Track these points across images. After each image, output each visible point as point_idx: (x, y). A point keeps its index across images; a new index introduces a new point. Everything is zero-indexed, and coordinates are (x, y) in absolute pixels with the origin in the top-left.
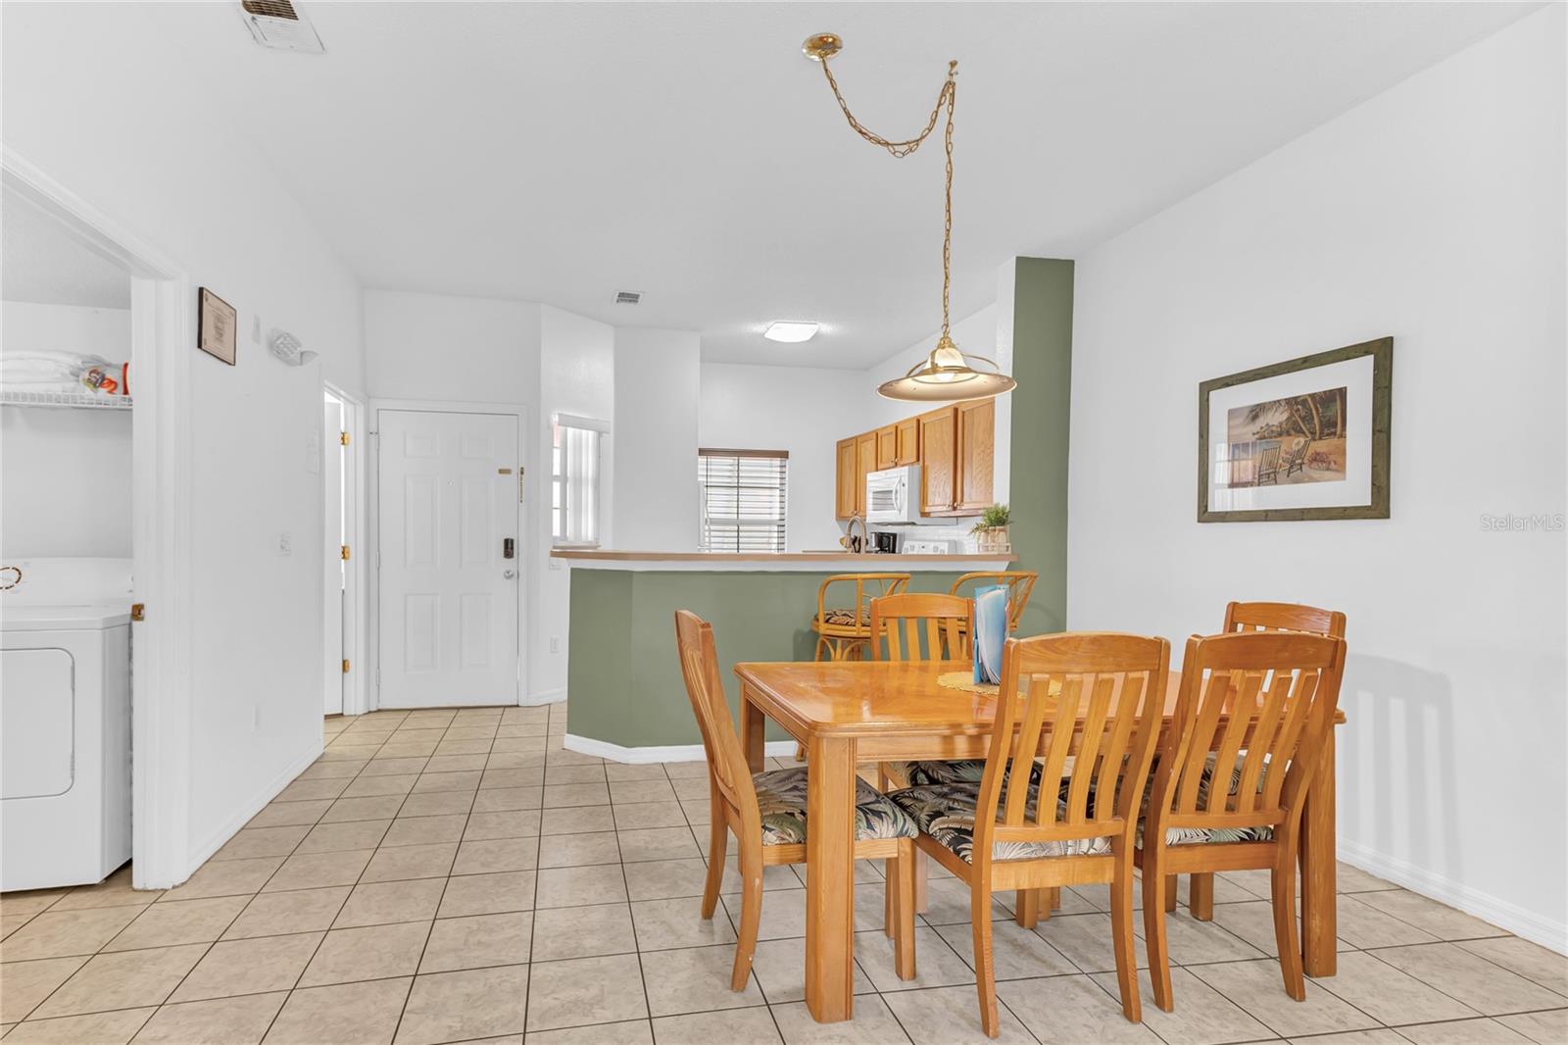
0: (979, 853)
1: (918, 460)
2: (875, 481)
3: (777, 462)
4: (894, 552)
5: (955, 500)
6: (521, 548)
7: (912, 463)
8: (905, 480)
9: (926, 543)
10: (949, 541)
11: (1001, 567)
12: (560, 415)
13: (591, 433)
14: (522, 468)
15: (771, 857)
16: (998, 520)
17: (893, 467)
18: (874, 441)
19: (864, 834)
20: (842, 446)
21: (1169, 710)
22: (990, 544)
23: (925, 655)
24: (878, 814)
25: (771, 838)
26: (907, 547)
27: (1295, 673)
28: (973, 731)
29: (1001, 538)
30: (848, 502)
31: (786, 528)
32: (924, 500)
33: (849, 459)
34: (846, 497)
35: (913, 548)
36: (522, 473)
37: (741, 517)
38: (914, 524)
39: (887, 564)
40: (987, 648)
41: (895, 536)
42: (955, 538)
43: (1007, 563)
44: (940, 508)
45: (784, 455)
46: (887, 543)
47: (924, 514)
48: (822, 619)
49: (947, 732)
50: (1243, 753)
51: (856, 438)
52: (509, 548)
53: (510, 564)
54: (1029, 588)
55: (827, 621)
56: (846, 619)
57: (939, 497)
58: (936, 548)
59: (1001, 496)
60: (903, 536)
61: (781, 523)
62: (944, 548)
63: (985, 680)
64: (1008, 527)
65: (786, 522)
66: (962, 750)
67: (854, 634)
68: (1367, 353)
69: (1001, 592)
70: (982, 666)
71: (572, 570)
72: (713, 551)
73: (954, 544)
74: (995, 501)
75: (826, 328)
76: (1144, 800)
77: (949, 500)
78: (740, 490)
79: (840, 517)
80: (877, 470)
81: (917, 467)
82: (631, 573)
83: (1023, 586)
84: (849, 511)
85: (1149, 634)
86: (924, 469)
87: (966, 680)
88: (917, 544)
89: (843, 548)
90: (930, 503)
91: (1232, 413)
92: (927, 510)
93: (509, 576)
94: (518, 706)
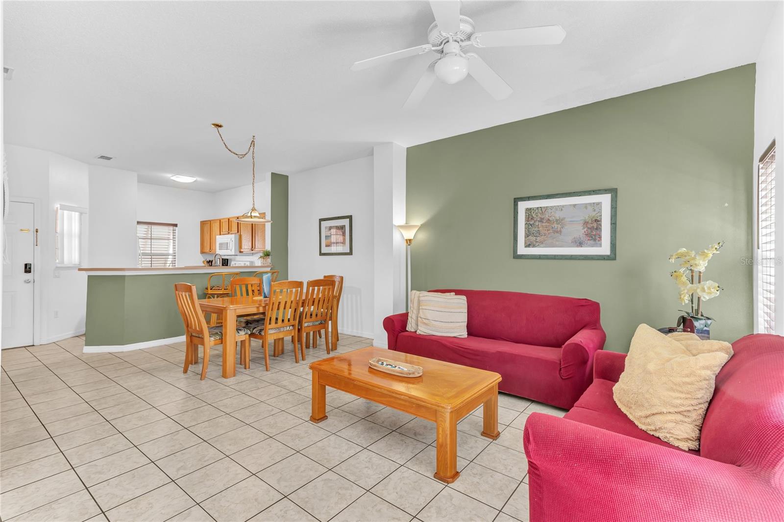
0: (265, 333)
1: (238, 232)
2: (220, 239)
3: (171, 228)
4: (227, 265)
5: (252, 247)
6: (35, 268)
7: (236, 233)
8: (233, 239)
9: (240, 262)
10: (250, 262)
11: (268, 269)
12: (60, 204)
13: (77, 214)
14: (37, 229)
15: (212, 343)
16: (267, 254)
17: (227, 234)
18: (219, 224)
19: (237, 335)
20: (203, 223)
21: (304, 297)
22: (265, 262)
23: (248, 294)
24: (240, 330)
25: (212, 339)
26: (233, 263)
27: (321, 287)
28: (264, 305)
29: (269, 260)
30: (206, 246)
31: (176, 257)
32: (240, 247)
33: (207, 228)
34: (205, 244)
35: (235, 264)
36: (37, 232)
37: (152, 252)
38: (237, 255)
39: (225, 270)
40: (266, 289)
41: (227, 260)
42: (252, 260)
43: (270, 268)
44: (247, 250)
45: (176, 225)
46: (225, 262)
47: (240, 252)
48: (209, 289)
49: (257, 306)
50: (322, 310)
51: (210, 221)
52: (28, 269)
53: (28, 276)
54: (277, 275)
55: (211, 289)
56: (218, 288)
57: (246, 245)
58: (245, 264)
59: (268, 248)
60: (231, 260)
61: (174, 255)
62: (248, 264)
63: (265, 297)
64: (270, 257)
65: (176, 254)
66: (261, 310)
67: (221, 293)
68: (348, 218)
69: (269, 274)
70: (265, 293)
71: (88, 276)
72: (143, 267)
73: (252, 262)
74: (266, 249)
75: (199, 179)
76: (299, 319)
77: (250, 247)
78: (152, 241)
79: (202, 252)
80: (220, 235)
81: (237, 235)
82: (124, 276)
83: (275, 275)
84: (207, 249)
85: (299, 281)
86: (240, 236)
87: (261, 298)
88: (237, 263)
89: (203, 265)
90: (243, 248)
91: (326, 227)
92: (242, 250)
93: (27, 282)
94: (33, 345)
